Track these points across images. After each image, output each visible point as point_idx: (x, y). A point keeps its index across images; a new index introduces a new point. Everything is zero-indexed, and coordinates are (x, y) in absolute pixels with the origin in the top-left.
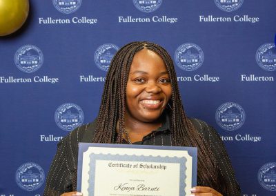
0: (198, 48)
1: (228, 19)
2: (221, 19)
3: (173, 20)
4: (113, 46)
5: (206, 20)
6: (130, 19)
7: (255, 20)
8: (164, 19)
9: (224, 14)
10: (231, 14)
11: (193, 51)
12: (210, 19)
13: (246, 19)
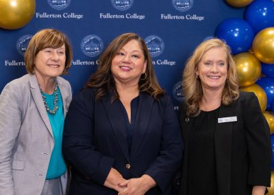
0: (160, 39)
1: (182, 18)
2: (177, 17)
3: (142, 17)
4: (96, 37)
5: (166, 18)
6: (108, 16)
7: (201, 18)
8: (135, 16)
9: (179, 13)
10: (184, 14)
11: (156, 41)
12: (169, 17)
13: (195, 17)
